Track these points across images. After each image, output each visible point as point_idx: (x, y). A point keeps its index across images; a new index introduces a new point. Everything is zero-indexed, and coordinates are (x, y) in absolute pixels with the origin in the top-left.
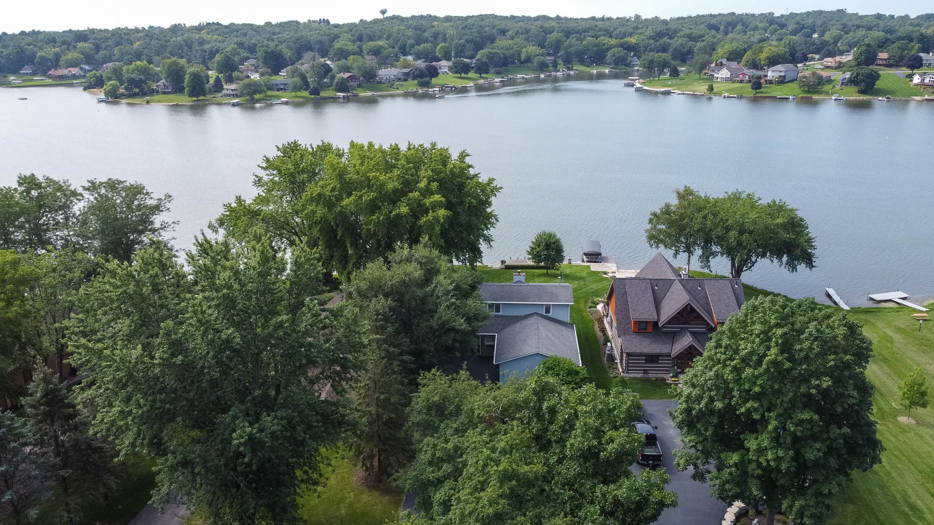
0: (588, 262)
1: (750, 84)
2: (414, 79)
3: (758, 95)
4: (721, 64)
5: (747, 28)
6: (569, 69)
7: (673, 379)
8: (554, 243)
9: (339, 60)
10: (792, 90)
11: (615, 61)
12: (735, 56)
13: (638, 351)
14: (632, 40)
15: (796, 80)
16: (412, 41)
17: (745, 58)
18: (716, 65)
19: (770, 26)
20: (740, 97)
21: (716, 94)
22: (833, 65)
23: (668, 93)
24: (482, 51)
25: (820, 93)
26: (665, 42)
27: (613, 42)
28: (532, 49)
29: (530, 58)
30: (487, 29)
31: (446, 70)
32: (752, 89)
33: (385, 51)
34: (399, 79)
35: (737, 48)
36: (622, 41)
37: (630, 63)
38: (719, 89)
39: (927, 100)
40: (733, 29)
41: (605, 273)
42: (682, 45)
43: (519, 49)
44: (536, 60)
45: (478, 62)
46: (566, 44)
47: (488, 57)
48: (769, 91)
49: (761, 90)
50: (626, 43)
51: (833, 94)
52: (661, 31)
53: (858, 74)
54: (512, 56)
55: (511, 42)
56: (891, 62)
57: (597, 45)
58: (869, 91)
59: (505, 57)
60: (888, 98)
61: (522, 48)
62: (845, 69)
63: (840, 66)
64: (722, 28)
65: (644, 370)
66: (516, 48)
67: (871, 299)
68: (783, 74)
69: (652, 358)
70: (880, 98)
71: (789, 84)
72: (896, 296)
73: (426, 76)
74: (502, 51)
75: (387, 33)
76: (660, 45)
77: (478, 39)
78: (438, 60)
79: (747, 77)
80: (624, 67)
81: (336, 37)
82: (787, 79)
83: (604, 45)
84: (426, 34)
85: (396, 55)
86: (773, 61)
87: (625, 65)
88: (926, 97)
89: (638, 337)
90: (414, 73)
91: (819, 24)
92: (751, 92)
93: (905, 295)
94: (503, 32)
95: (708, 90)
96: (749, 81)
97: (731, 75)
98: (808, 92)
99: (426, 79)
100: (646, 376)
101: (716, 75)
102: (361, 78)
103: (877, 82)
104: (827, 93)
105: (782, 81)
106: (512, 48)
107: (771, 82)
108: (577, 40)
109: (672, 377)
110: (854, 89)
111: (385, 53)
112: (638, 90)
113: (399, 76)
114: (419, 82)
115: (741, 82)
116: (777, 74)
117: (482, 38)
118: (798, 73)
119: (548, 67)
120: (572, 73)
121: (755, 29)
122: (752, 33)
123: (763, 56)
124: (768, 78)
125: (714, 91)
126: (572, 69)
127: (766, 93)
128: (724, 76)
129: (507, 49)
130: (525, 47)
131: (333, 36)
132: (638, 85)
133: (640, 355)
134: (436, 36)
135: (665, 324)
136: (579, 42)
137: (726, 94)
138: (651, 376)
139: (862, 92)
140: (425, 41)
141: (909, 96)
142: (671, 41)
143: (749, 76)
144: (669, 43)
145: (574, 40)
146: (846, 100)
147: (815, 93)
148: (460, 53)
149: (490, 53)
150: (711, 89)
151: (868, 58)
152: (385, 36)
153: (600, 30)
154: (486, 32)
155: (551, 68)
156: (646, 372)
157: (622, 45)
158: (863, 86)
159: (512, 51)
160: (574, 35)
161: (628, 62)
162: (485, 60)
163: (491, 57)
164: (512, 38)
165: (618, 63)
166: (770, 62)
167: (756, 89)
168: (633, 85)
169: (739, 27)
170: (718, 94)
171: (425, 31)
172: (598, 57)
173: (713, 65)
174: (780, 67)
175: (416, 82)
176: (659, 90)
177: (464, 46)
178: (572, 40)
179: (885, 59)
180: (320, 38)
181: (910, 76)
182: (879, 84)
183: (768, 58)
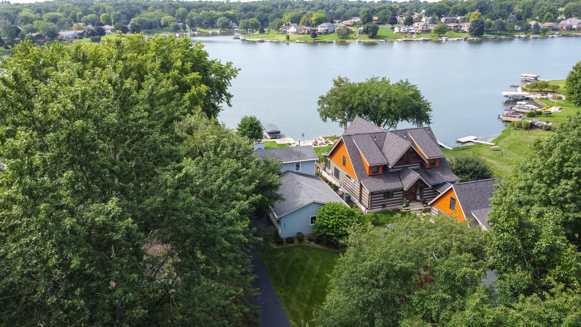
0: (271, 139)
1: (310, 35)
2: (88, 37)
3: (315, 41)
4: (289, 25)
5: (293, 7)
6: (193, 30)
7: (406, 208)
8: (256, 124)
9: (25, 24)
10: (334, 37)
11: (222, 25)
12: (296, 20)
13: (379, 189)
14: (231, 12)
15: (334, 32)
16: (80, 13)
17: (301, 21)
18: (286, 25)
19: (306, 6)
20: (306, 42)
21: (291, 41)
22: (350, 24)
23: (262, 41)
24: (133, 19)
25: (349, 39)
26: (251, 13)
27: (219, 13)
28: (167, 17)
29: (167, 23)
30: (133, 5)
31: (110, 31)
32: (312, 37)
33: (61, 19)
34: (76, 38)
35: (296, 15)
36: (225, 13)
37: (231, 27)
38: (293, 38)
39: (404, 41)
40: (286, 7)
41: (290, 144)
42: (261, 15)
43: (159, 17)
44: (172, 25)
45: (133, 26)
46: (189, 15)
47: (139, 22)
48: (321, 38)
49: (317, 38)
50: (227, 14)
51: (356, 39)
52: (246, 8)
53: (368, 27)
54: (155, 22)
55: (152, 13)
56: (380, 21)
57: (210, 16)
58: (374, 37)
59: (151, 23)
60: (385, 40)
61: (161, 17)
62: (357, 26)
63: (354, 24)
64: (279, 7)
65: (383, 205)
66: (156, 17)
67: (458, 142)
68: (327, 28)
69: (388, 194)
70: (381, 40)
71: (331, 34)
72: (471, 138)
73: (97, 35)
74: (148, 18)
75: (60, 8)
76: (248, 15)
77: (129, 12)
78: (103, 25)
79: (307, 31)
80: (228, 29)
81: (19, 10)
82: (329, 31)
83: (214, 15)
84: (90, 8)
85: (70, 22)
86: (320, 22)
87: (229, 28)
88: (404, 39)
89: (374, 179)
90: (87, 33)
91: (332, 5)
92: (311, 39)
93: (476, 138)
94: (146, 8)
95: (286, 39)
96: (309, 33)
97: (297, 30)
98: (343, 38)
99: (97, 37)
100: (384, 209)
101: (288, 31)
102: (46, 37)
103: (378, 32)
104: (353, 39)
105: (327, 33)
106: (154, 17)
107: (320, 33)
108: (196, 12)
109: (405, 207)
110: (366, 36)
111: (62, 20)
112: (243, 40)
113: (76, 36)
114: (92, 39)
115: (304, 34)
116: (323, 29)
117: (131, 11)
118: (334, 28)
119: (180, 29)
120: (196, 33)
121: (298, 7)
122: (297, 9)
123: (313, 18)
124: (319, 31)
125: (290, 39)
126: (196, 31)
127: (320, 39)
128: (292, 31)
129: (151, 18)
130: (163, 16)
131: (16, 10)
132: (241, 38)
133: (380, 193)
134: (97, 9)
135: (394, 166)
136: (197, 14)
137: (298, 41)
138: (387, 208)
139: (371, 37)
140: (91, 13)
141: (395, 39)
142: (254, 13)
143: (308, 30)
144: (253, 14)
145: (194, 12)
146: (364, 42)
147: (346, 39)
148: (117, 19)
149: (140, 20)
150: (288, 38)
151: (368, 19)
152: (58, 10)
153: (209, 7)
154: (133, 7)
155: (182, 30)
156: (384, 206)
157: (225, 15)
158: (371, 34)
159: (155, 19)
160: (194, 9)
161: (230, 26)
162: (137, 24)
163: (141, 22)
164: (153, 11)
165: (224, 26)
166: (317, 22)
167: (314, 37)
168: (239, 38)
169: (289, 7)
170: (293, 41)
171: (88, 7)
172: (211, 23)
173: (284, 25)
174: (324, 24)
175: (89, 39)
176: (256, 40)
177: (120, 15)
178: (192, 13)
179: (377, 20)
180: (6, 11)
181: (393, 28)
182: (379, 33)
183: (316, 20)
